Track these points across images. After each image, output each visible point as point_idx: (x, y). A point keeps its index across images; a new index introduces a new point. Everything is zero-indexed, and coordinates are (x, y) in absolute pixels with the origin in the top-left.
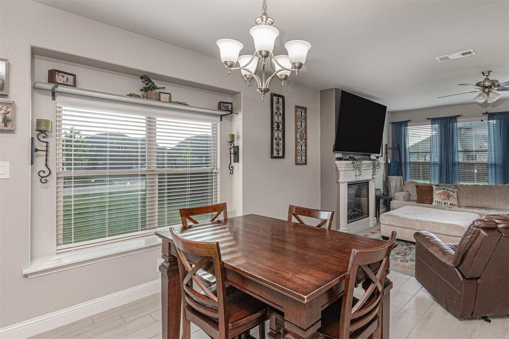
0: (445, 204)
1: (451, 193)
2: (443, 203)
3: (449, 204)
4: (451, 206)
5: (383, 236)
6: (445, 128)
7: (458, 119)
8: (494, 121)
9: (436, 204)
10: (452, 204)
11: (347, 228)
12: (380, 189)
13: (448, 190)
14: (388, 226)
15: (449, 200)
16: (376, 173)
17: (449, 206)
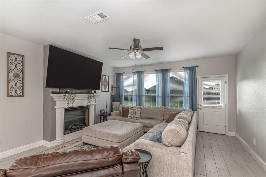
0: (133, 117)
1: (137, 111)
2: (132, 117)
3: (135, 117)
4: (136, 119)
5: (83, 142)
6: (139, 77)
7: (144, 73)
8: (159, 74)
9: (129, 118)
10: (137, 117)
11: (63, 138)
12: (104, 110)
13: (136, 109)
14: (85, 136)
15: (135, 115)
16: (91, 101)
17: (135, 118)
